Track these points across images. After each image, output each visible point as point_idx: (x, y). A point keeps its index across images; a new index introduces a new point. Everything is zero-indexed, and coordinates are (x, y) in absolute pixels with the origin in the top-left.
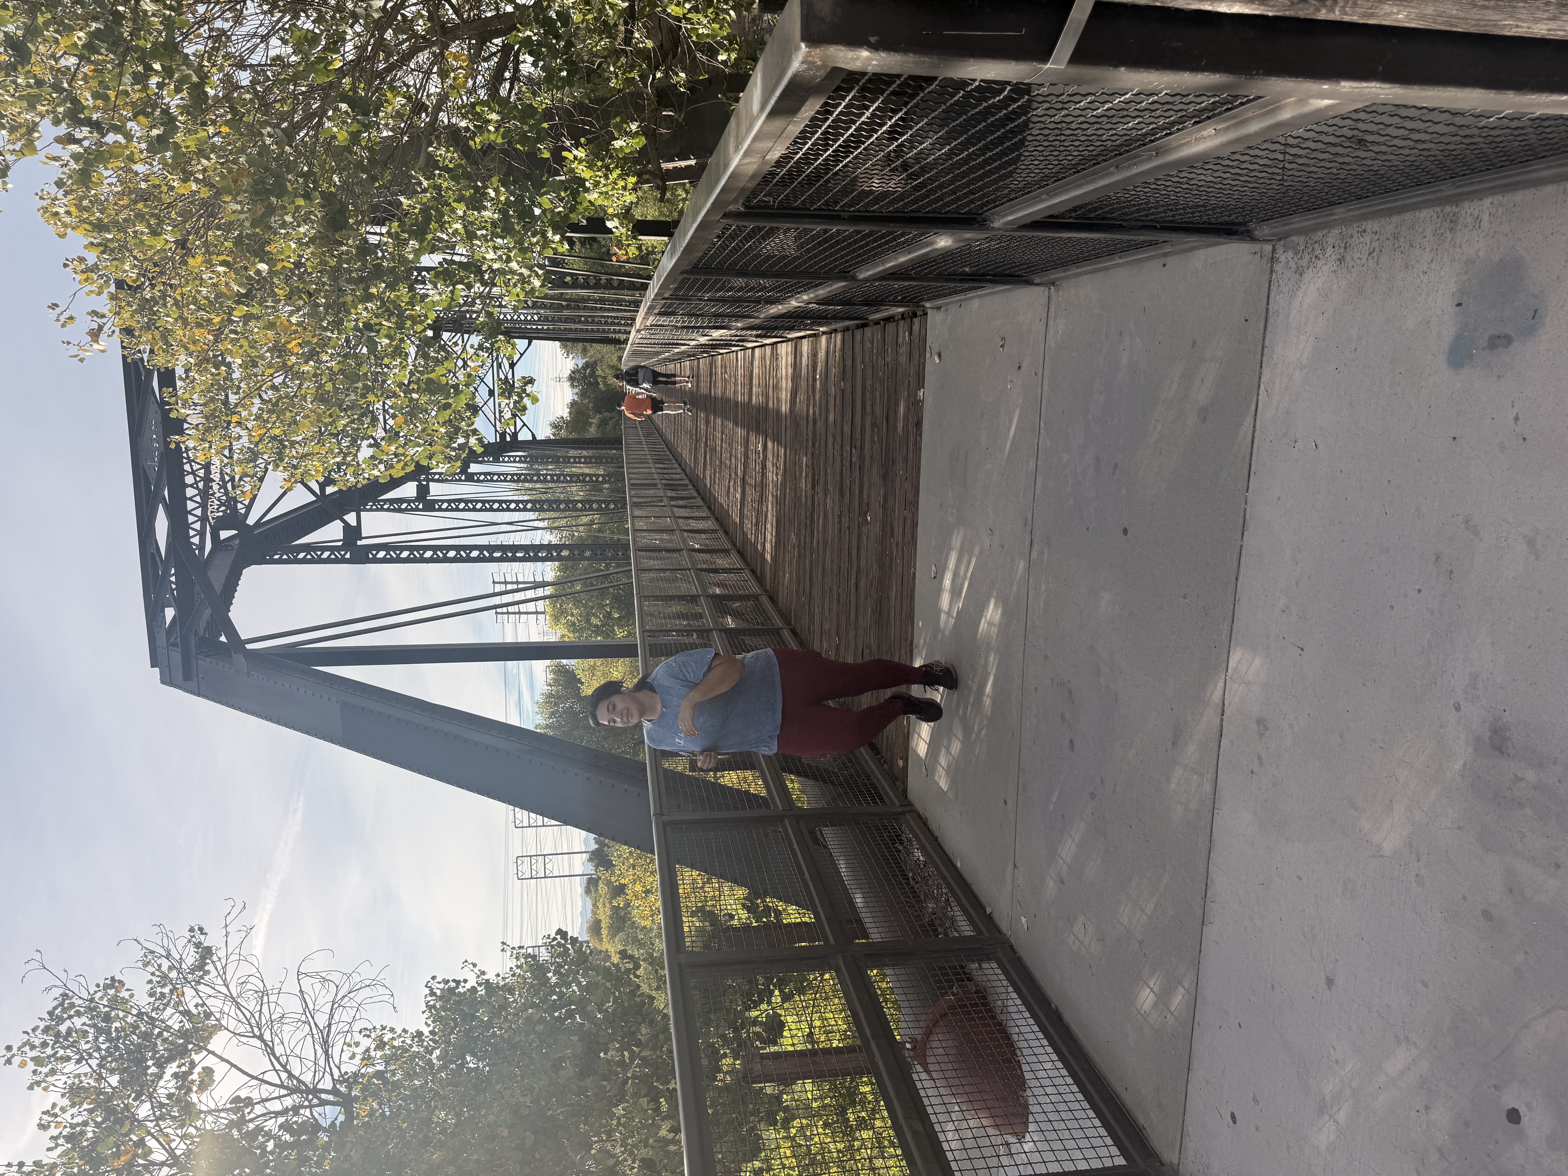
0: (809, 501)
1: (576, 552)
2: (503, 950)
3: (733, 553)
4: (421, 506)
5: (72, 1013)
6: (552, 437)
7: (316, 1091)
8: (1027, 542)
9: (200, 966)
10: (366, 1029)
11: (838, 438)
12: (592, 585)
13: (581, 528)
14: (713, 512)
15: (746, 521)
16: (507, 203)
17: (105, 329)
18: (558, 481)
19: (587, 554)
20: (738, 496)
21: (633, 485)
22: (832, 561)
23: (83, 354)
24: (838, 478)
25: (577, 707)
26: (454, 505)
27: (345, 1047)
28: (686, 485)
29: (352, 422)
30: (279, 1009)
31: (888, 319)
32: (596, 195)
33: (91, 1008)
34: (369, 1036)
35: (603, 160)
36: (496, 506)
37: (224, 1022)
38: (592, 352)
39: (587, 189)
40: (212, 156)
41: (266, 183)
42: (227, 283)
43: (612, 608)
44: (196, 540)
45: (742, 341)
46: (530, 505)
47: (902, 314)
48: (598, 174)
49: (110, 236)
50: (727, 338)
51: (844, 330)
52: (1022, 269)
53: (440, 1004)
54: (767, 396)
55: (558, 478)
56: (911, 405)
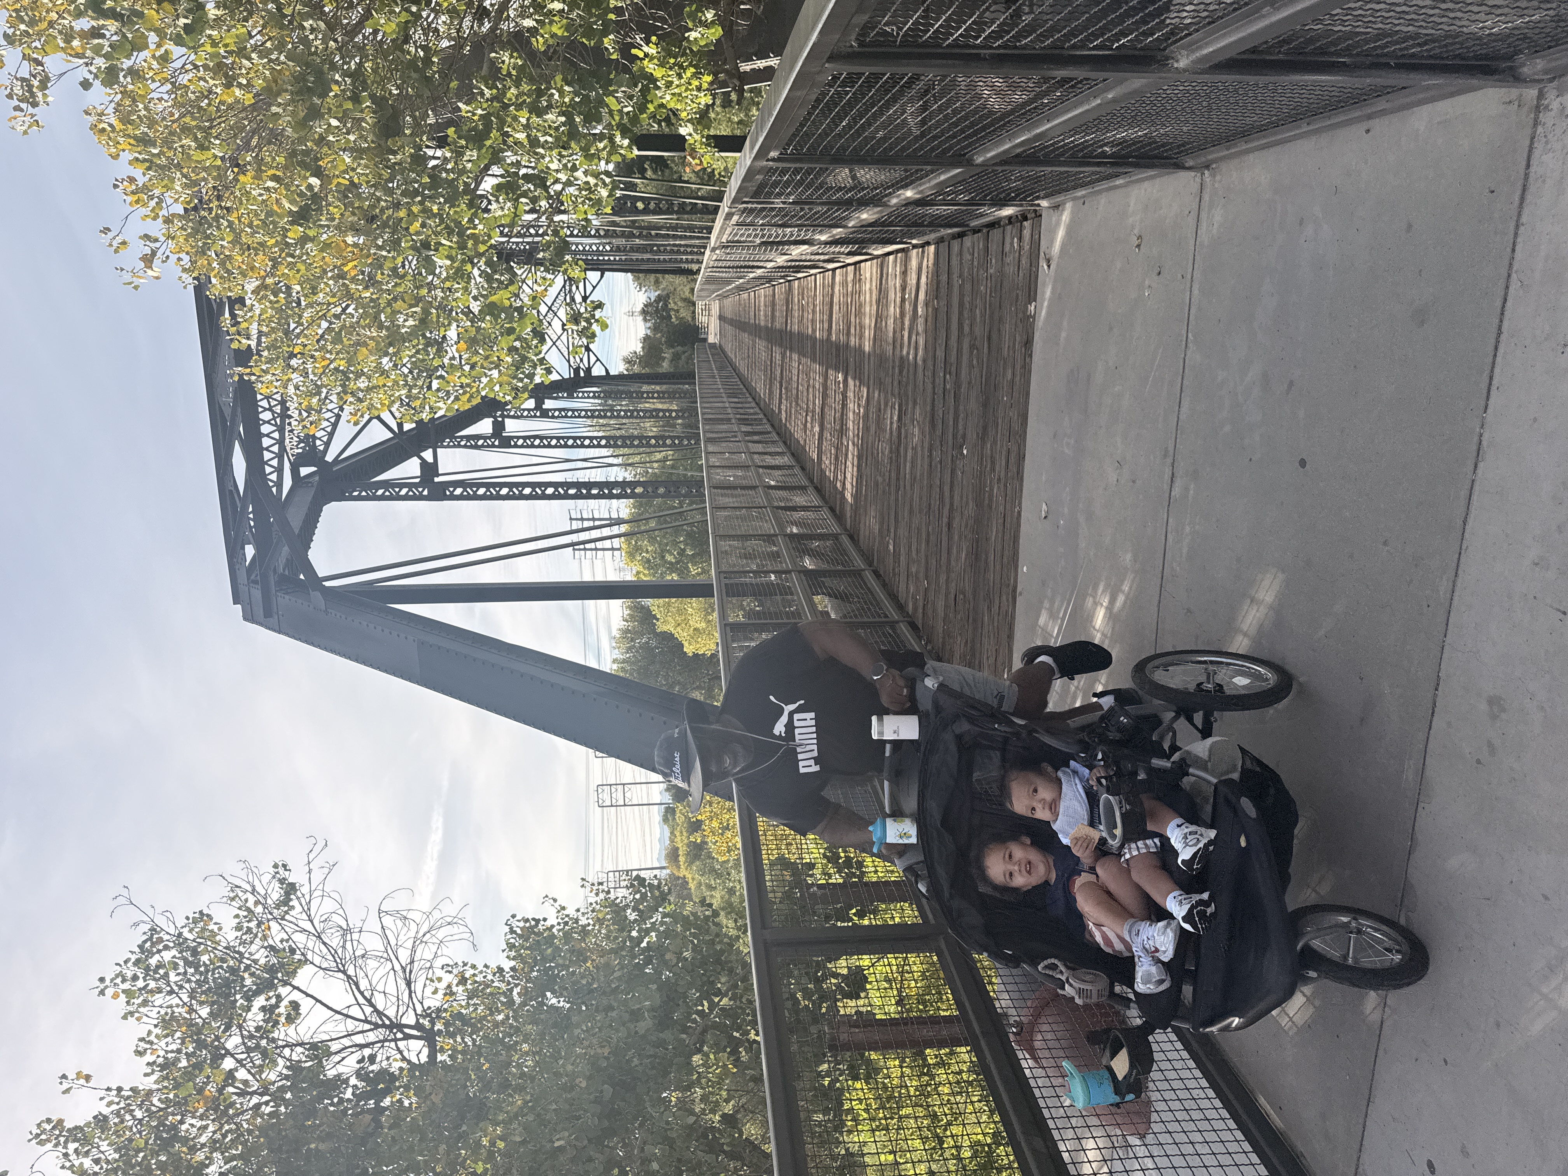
0: (895, 434)
1: (650, 490)
2: (583, 886)
3: (811, 490)
4: (497, 443)
5: (161, 947)
6: (625, 372)
7: (400, 1027)
8: (1167, 476)
9: (285, 901)
10: (448, 965)
11: (930, 363)
12: (666, 522)
13: (656, 465)
14: (789, 447)
15: (824, 458)
16: (573, 104)
17: (159, 254)
18: (632, 417)
19: (661, 490)
20: (817, 429)
21: (706, 419)
22: (921, 498)
23: (137, 281)
24: (929, 408)
25: (653, 643)
26: (530, 441)
27: (428, 982)
28: (761, 420)
29: (418, 352)
30: (360, 946)
31: (992, 225)
32: (668, 97)
33: (180, 942)
34: (450, 972)
35: (675, 58)
36: (570, 442)
37: (309, 957)
38: (665, 284)
39: (659, 88)
40: (254, 55)
41: (308, 81)
42: (277, 200)
43: (686, 545)
44: (274, 477)
45: (824, 261)
46: (603, 442)
47: (1010, 218)
48: (671, 73)
49: (155, 151)
50: (808, 258)
51: (939, 241)
52: (1170, 149)
53: (520, 943)
54: (849, 323)
55: (631, 414)
56: (1019, 322)
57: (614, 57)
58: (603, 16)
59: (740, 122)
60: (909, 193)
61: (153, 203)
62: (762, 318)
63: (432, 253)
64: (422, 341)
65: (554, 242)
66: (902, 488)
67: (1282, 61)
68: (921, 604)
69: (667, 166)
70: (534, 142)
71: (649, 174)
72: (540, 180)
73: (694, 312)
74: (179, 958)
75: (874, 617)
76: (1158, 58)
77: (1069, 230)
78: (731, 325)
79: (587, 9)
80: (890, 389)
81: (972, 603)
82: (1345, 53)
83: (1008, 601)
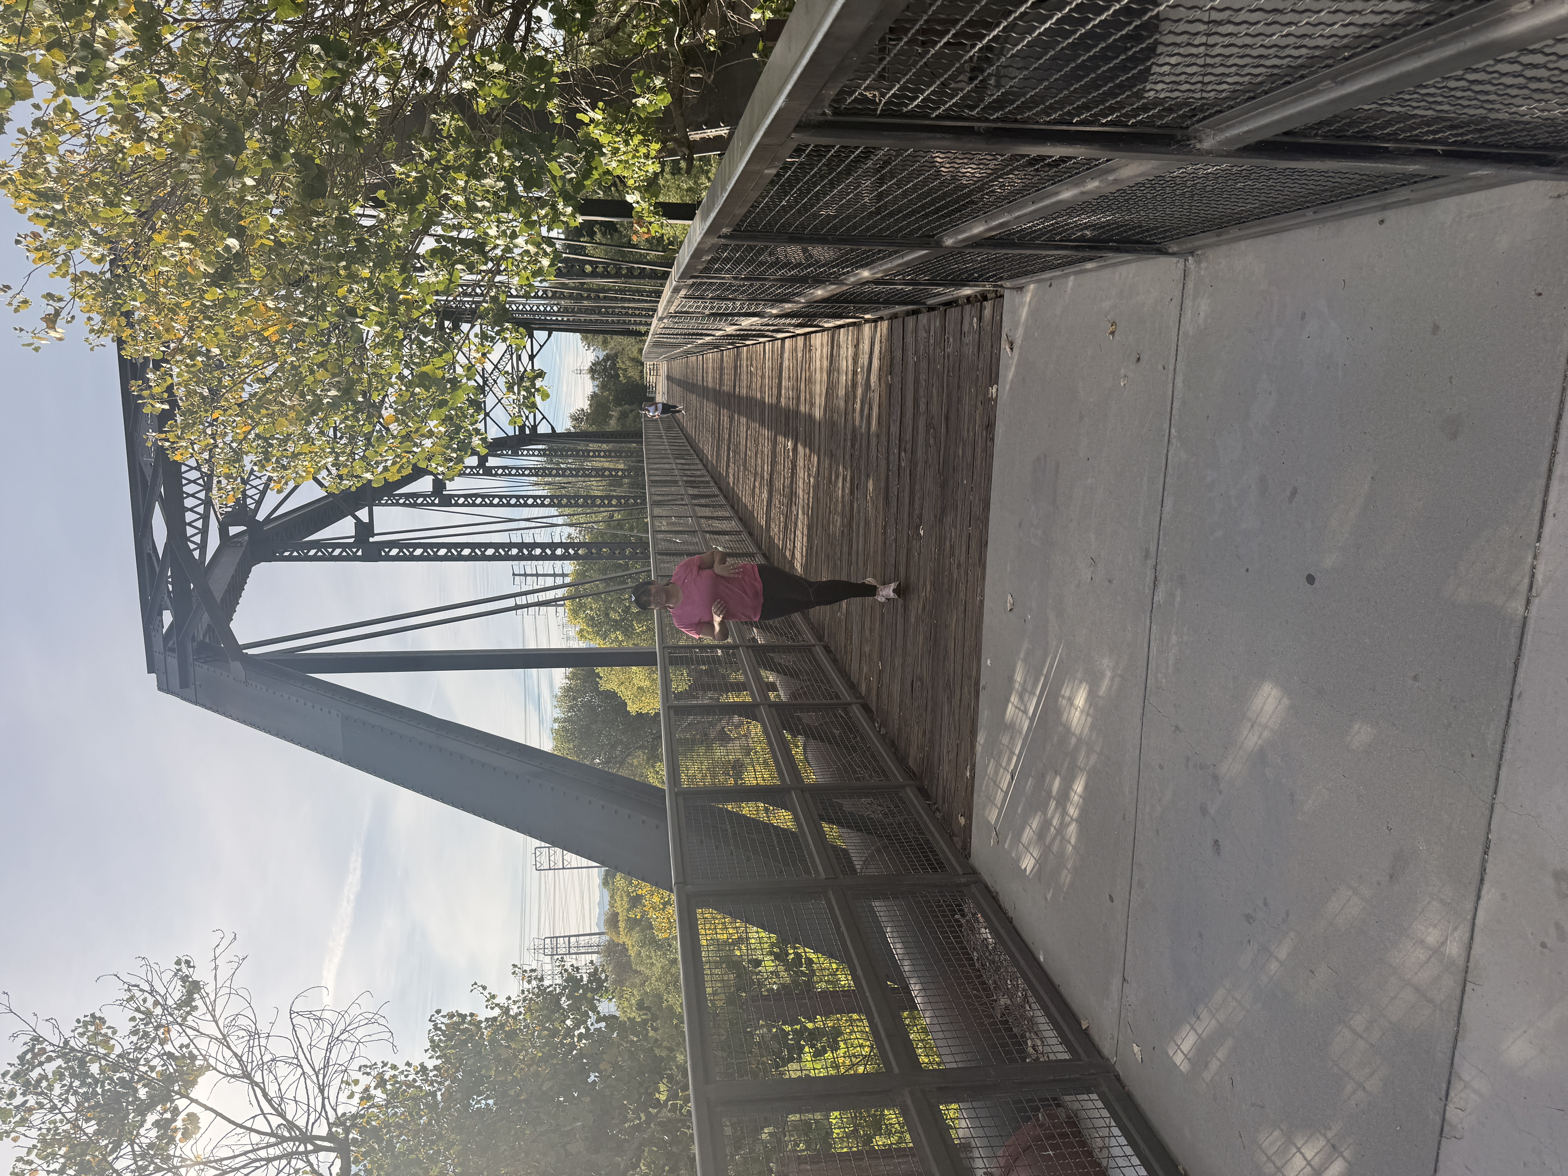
0: (848, 508)
1: (594, 551)
2: (514, 973)
4: (437, 501)
5: (43, 1059)
6: (573, 430)
7: (312, 1139)
9: (187, 1002)
10: (366, 1066)
11: (884, 439)
12: (610, 584)
13: (599, 525)
14: (736, 512)
15: (773, 525)
16: (513, 170)
17: (63, 314)
18: (577, 476)
19: (606, 551)
20: (765, 495)
21: (652, 481)
23: (37, 343)
24: (883, 484)
25: (596, 701)
26: (471, 499)
27: (343, 1086)
28: (708, 482)
30: (268, 1052)
31: (949, 304)
32: (614, 164)
33: (65, 1051)
34: (368, 1074)
35: (622, 124)
36: (513, 501)
37: (212, 1061)
38: (612, 344)
39: (604, 154)
40: (164, 109)
41: (219, 137)
42: (191, 261)
44: (197, 539)
45: (773, 331)
46: (548, 501)
47: (968, 298)
48: (618, 139)
49: (58, 207)
50: (758, 328)
51: (893, 317)
52: (1155, 234)
53: (445, 1042)
54: (798, 390)
55: (577, 472)
56: (979, 403)
57: (558, 121)
58: (546, 80)
59: (690, 190)
60: (866, 274)
61: (59, 260)
62: (710, 380)
63: (358, 320)
64: (351, 407)
65: (492, 310)
66: (854, 564)
67: (1319, 144)
68: (875, 686)
69: (615, 231)
70: (472, 206)
71: (598, 237)
72: (479, 245)
73: (642, 372)
74: (65, 1069)
75: (825, 698)
76: (1179, 137)
77: (1034, 313)
78: (679, 385)
79: (529, 72)
80: (841, 461)
81: (930, 690)
82: (1392, 137)
83: (970, 693)
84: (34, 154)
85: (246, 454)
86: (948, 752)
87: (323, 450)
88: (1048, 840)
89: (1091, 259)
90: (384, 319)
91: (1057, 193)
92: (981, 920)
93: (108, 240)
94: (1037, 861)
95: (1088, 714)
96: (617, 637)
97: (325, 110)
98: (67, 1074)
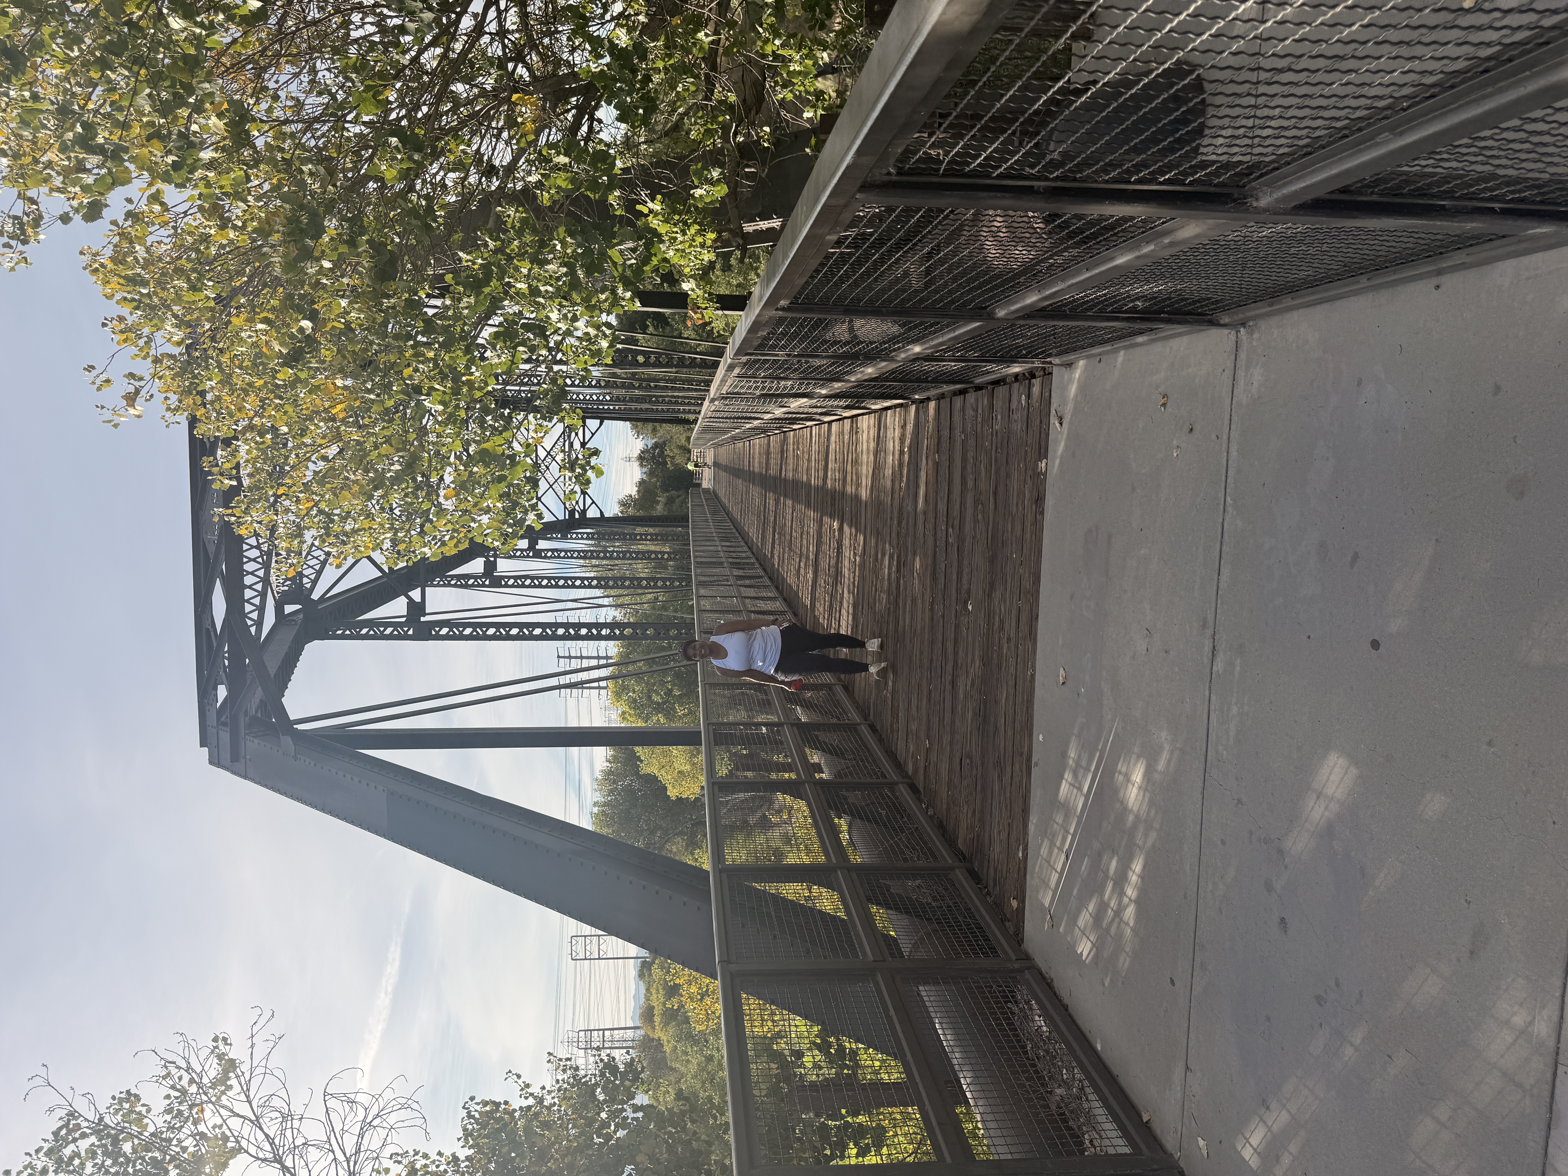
0: (894, 585)
1: (639, 631)
2: (549, 1061)
4: (487, 583)
5: (77, 1135)
6: (620, 515)
8: (1207, 649)
9: (222, 1081)
10: (397, 1154)
11: (931, 516)
13: (645, 606)
14: (781, 593)
15: (817, 605)
16: (575, 255)
17: (143, 392)
18: (624, 558)
19: (651, 631)
20: (810, 576)
21: (698, 563)
22: (921, 653)
23: (117, 420)
24: (930, 561)
25: (635, 785)
26: (520, 581)
28: (753, 564)
29: (406, 495)
30: (301, 1135)
31: (997, 383)
32: (671, 253)
33: (100, 1128)
35: (680, 214)
36: (561, 582)
37: (244, 1144)
38: (662, 432)
39: (662, 243)
40: (249, 198)
41: (301, 222)
42: (267, 342)
43: (674, 685)
44: (255, 615)
45: (821, 414)
46: (595, 582)
47: (1016, 376)
48: (675, 230)
49: (145, 291)
50: (806, 410)
51: (940, 397)
52: (1206, 305)
53: (479, 1130)
54: (845, 472)
55: (623, 556)
56: (1028, 478)
57: (618, 213)
58: (608, 172)
59: (739, 285)
60: (917, 349)
61: (141, 342)
62: (757, 465)
63: (423, 397)
64: (411, 485)
65: (551, 391)
67: (1375, 202)
68: (922, 765)
69: (668, 324)
70: (534, 292)
71: (651, 329)
72: (540, 329)
73: (690, 459)
74: (98, 1146)
75: (871, 777)
76: (1236, 196)
77: (1083, 388)
78: (726, 471)
79: (593, 164)
80: (888, 539)
81: (980, 769)
82: (1449, 194)
83: (1021, 770)
84: (125, 245)
85: (308, 529)
86: (999, 832)
87: (382, 525)
88: (1105, 924)
89: (1141, 333)
90: (447, 398)
91: (1112, 259)
92: (1035, 1007)
93: (188, 325)
94: (1093, 945)
95: (1146, 790)
96: (658, 720)
97: (399, 200)
98: (99, 1152)
